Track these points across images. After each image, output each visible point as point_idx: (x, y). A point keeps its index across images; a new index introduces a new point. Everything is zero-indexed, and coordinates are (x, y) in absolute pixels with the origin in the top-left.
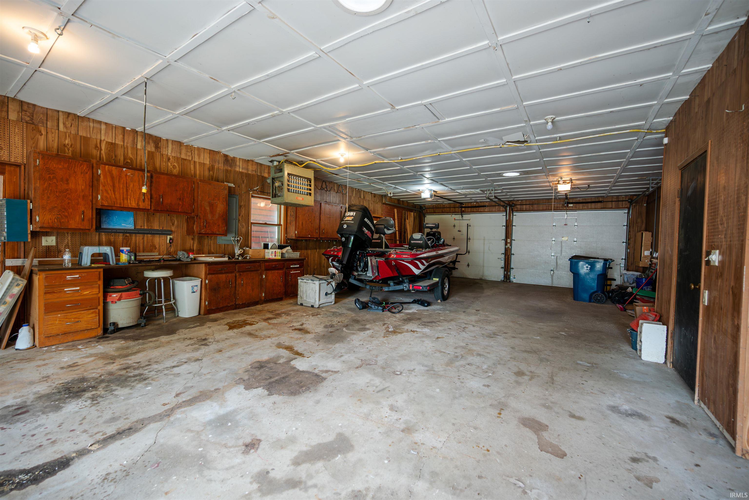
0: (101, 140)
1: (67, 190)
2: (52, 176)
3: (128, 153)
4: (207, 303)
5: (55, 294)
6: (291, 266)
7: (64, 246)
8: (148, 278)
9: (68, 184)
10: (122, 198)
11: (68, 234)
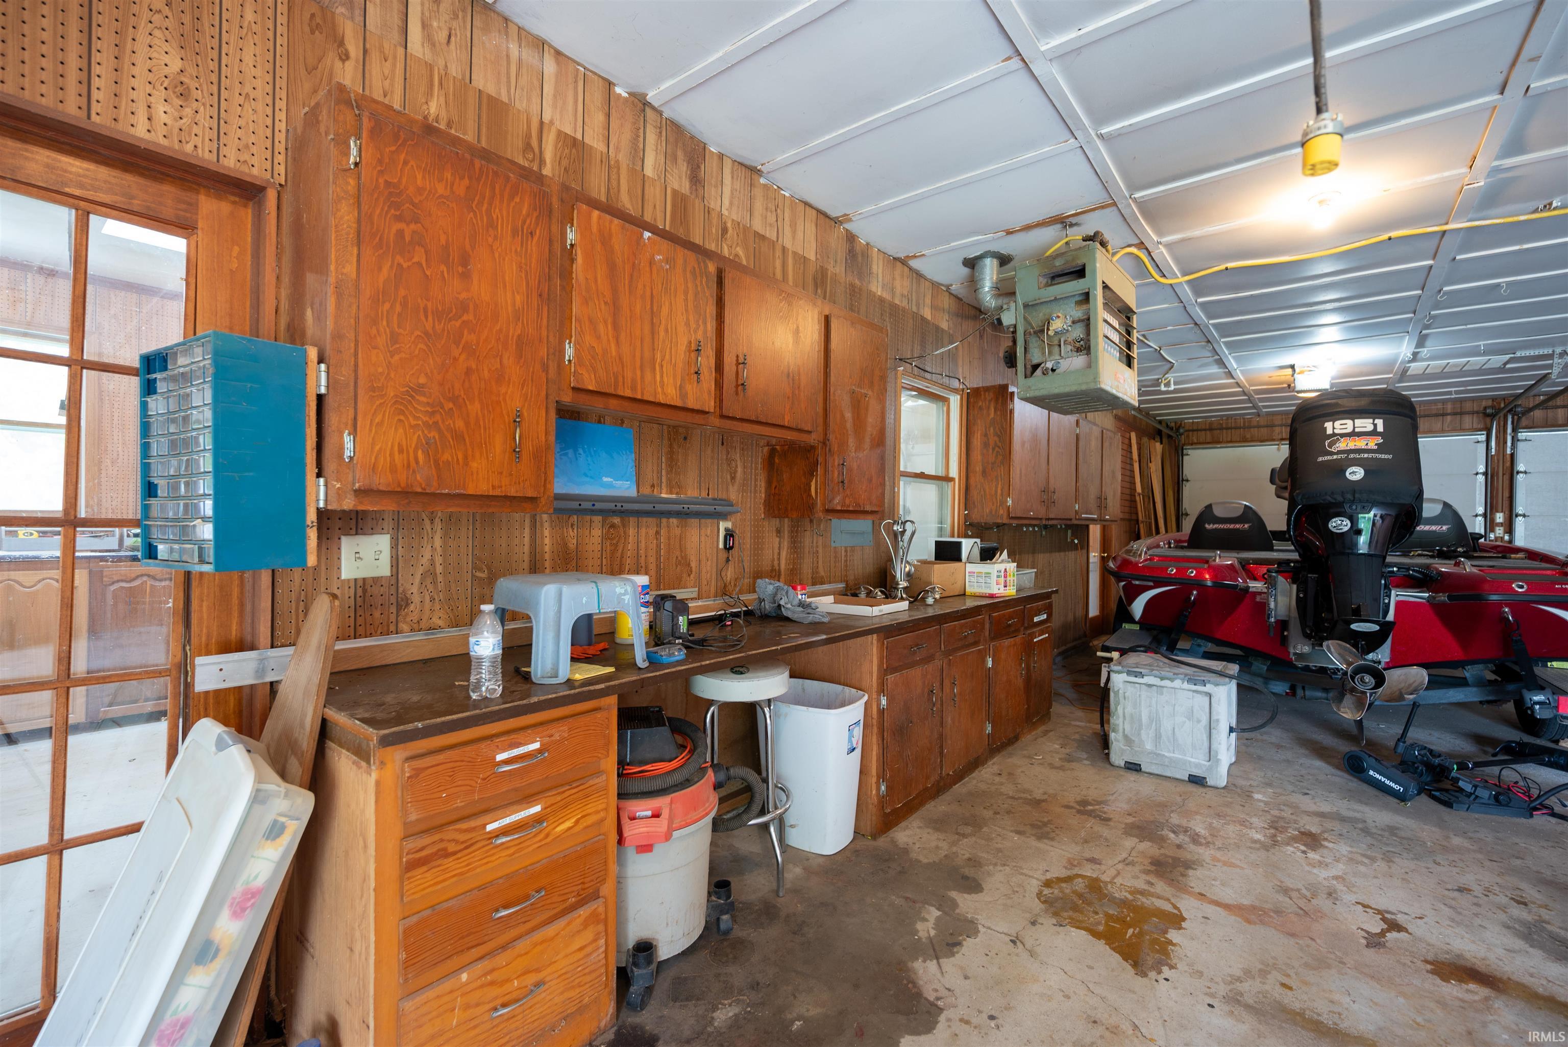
0: (542, 123)
1: (464, 307)
2: (409, 230)
3: (619, 191)
4: (883, 788)
5: (449, 862)
6: (1036, 619)
7: (417, 581)
8: (711, 703)
9: (466, 276)
10: (638, 364)
11: (432, 521)
